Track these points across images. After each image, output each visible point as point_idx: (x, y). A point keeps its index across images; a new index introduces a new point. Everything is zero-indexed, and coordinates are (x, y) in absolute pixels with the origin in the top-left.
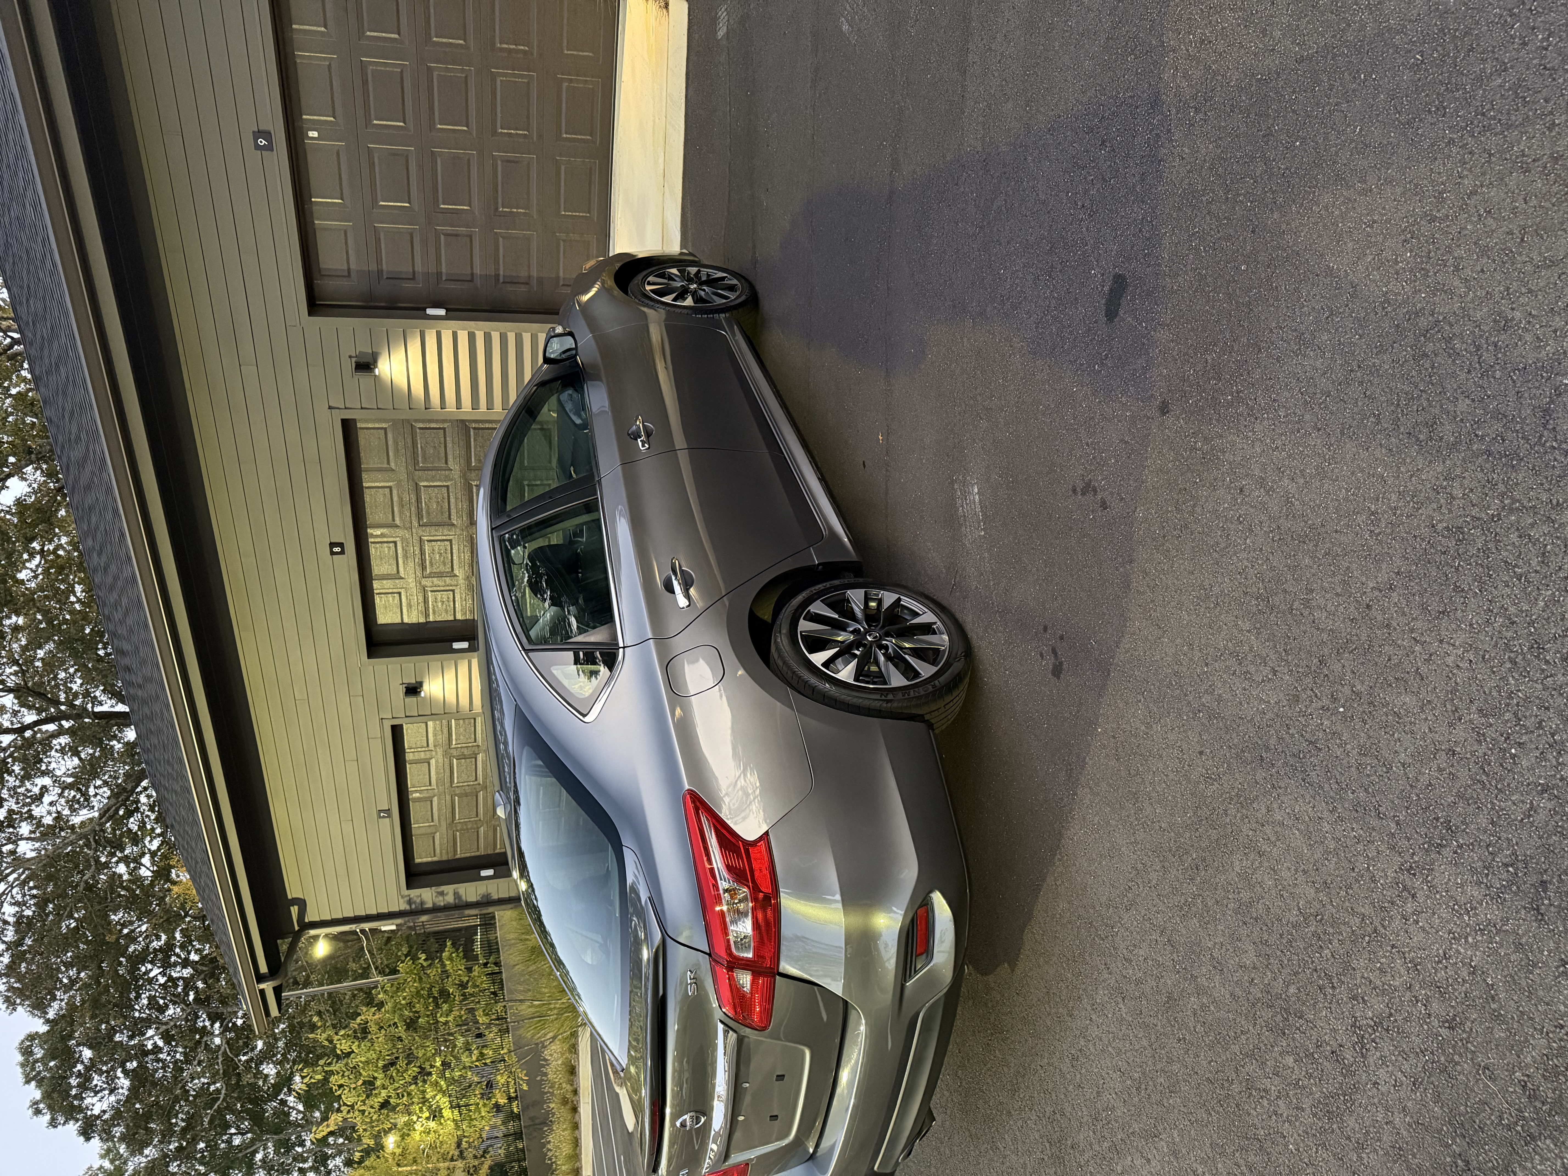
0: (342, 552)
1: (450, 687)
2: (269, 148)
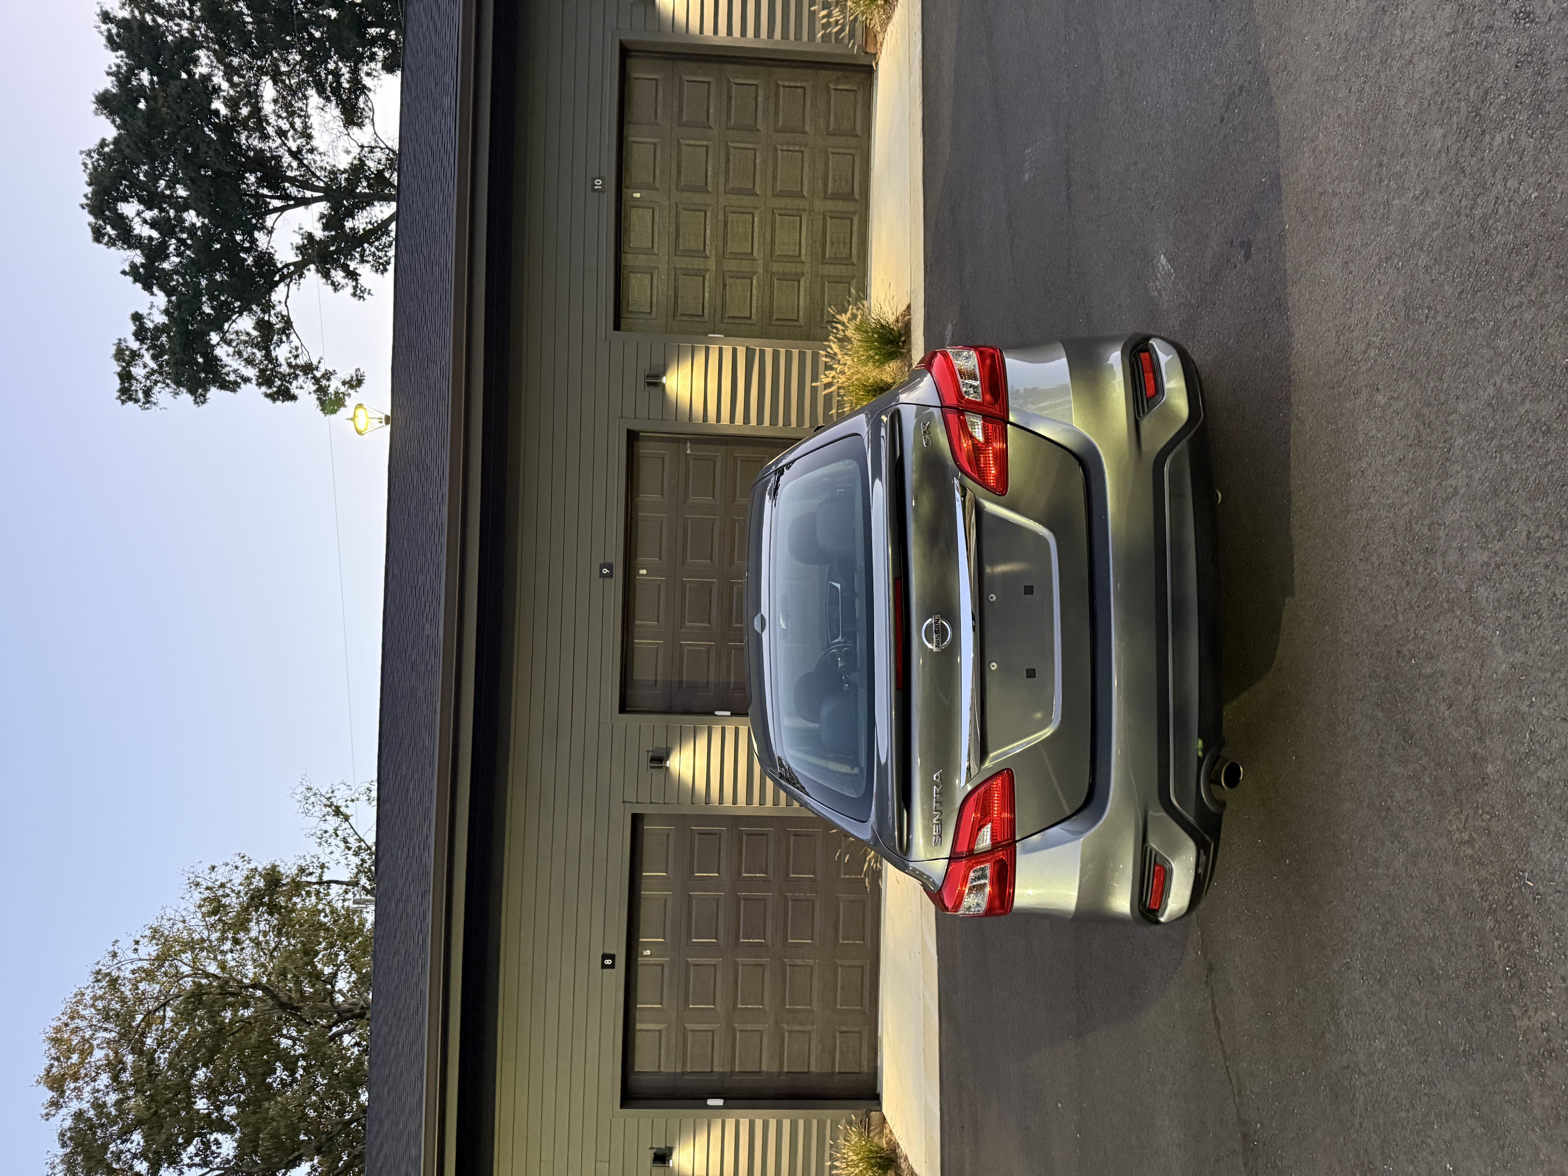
0: (612, 966)
1: (701, 1157)
2: (610, 575)
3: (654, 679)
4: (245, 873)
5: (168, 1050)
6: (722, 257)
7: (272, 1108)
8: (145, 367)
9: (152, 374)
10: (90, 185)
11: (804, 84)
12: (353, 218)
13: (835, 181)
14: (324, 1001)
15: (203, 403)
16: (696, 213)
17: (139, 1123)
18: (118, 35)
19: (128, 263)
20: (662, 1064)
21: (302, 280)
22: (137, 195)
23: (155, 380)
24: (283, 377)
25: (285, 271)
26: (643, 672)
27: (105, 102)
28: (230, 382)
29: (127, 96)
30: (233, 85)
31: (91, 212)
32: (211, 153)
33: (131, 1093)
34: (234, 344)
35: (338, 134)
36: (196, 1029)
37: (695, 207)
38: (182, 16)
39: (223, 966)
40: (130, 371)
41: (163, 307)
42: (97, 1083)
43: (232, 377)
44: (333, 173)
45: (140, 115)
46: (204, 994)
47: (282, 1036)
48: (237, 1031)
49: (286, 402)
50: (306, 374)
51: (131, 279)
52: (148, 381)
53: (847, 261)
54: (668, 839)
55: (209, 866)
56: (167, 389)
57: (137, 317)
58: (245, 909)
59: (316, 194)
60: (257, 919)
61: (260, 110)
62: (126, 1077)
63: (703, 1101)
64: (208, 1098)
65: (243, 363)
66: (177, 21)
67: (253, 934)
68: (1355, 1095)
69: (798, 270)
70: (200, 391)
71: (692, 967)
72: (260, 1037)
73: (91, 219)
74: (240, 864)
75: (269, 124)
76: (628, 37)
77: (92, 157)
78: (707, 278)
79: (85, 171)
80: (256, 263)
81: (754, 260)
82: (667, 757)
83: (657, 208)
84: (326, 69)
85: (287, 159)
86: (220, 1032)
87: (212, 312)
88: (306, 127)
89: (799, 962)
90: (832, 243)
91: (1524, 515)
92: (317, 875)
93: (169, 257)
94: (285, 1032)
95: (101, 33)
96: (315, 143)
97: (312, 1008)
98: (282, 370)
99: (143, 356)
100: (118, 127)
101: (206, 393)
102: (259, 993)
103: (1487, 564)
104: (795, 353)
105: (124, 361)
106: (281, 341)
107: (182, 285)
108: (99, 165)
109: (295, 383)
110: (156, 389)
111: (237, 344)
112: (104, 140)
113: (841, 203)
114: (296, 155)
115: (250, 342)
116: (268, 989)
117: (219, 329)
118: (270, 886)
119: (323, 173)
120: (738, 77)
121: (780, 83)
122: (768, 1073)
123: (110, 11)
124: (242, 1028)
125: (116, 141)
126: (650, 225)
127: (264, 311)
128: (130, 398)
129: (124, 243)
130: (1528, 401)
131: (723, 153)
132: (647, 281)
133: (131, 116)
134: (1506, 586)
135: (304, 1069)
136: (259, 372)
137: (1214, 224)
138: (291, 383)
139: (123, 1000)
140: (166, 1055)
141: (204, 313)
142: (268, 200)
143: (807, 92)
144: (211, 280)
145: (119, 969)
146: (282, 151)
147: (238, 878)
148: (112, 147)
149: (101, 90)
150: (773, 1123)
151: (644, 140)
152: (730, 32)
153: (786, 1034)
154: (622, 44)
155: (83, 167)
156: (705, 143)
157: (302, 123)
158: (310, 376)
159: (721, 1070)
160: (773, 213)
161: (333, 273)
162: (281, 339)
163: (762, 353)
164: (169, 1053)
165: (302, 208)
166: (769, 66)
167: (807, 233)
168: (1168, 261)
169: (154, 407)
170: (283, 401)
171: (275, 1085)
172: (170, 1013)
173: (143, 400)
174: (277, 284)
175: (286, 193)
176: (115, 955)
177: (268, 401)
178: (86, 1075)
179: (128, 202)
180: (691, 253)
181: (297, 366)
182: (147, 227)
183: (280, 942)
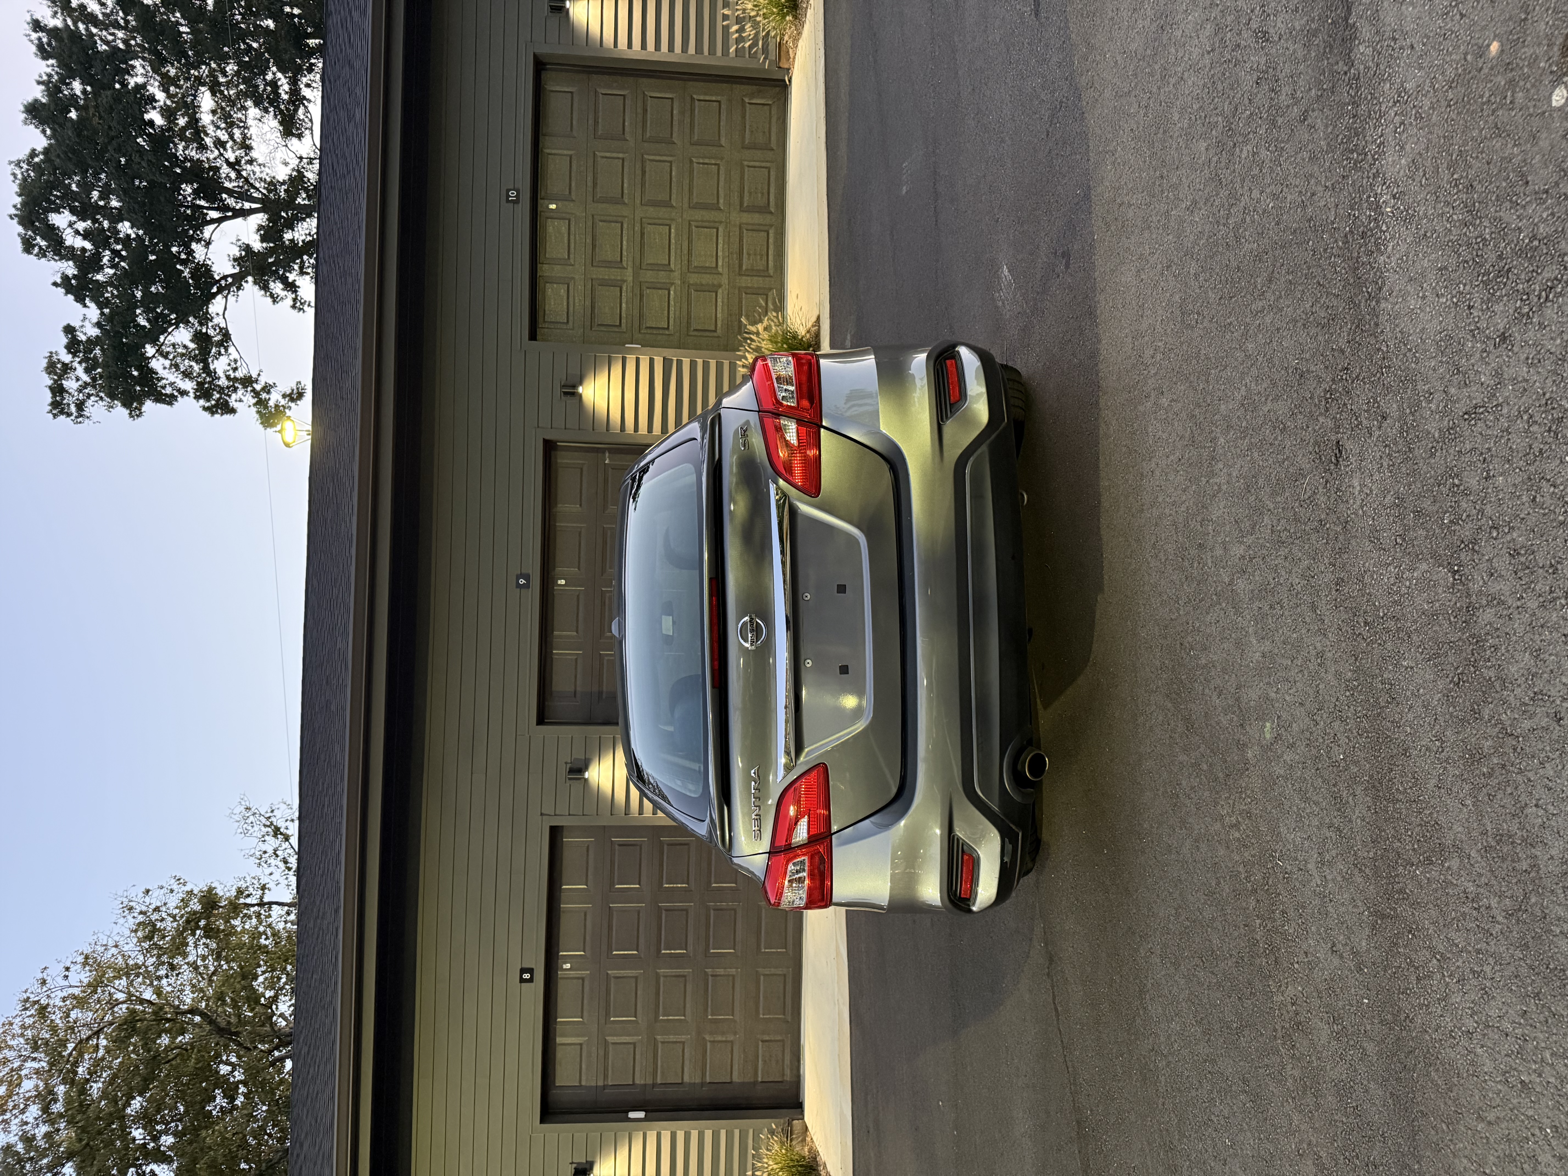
0: (531, 980)
2: (526, 586)
3: (572, 689)
4: (181, 896)
5: (102, 1080)
6: (639, 267)
7: (208, 1137)
8: (78, 379)
9: (85, 388)
10: (20, 195)
11: (719, 98)
12: (293, 230)
13: (750, 193)
14: (263, 1025)
15: (138, 416)
16: (613, 224)
17: (70, 1156)
18: (49, 44)
19: (59, 275)
20: (584, 1078)
21: (240, 292)
22: (69, 205)
23: (88, 394)
24: (221, 390)
25: (223, 283)
26: (562, 682)
27: (34, 111)
28: (166, 395)
29: (57, 105)
30: (170, 96)
31: (20, 223)
32: (144, 164)
33: (62, 1126)
34: (171, 357)
35: (276, 145)
36: (130, 1057)
37: (611, 218)
38: (117, 26)
39: (158, 992)
40: (62, 384)
41: (95, 320)
42: (25, 1115)
43: (168, 390)
44: (272, 185)
45: (69, 125)
46: (138, 1021)
47: (222, 1062)
48: (173, 1059)
49: (225, 416)
50: (245, 387)
51: (63, 290)
52: (81, 395)
53: (764, 273)
54: (588, 851)
55: (144, 890)
56: (100, 402)
57: (69, 330)
58: (180, 933)
59: (254, 206)
60: (195, 943)
61: (197, 121)
62: (58, 1107)
63: (624, 1114)
64: (144, 1128)
65: (180, 376)
66: (112, 31)
67: (191, 958)
68: (1158, 1077)
69: (716, 282)
70: (135, 404)
71: (613, 980)
72: (197, 1064)
73: (20, 229)
74: (175, 887)
75: (207, 135)
76: (544, 50)
77: (22, 168)
78: (624, 288)
79: (14, 181)
80: (193, 275)
81: (672, 271)
82: (586, 768)
83: (573, 220)
84: (265, 79)
85: (225, 170)
86: (155, 1060)
87: (147, 324)
88: (245, 137)
89: (721, 971)
90: (749, 254)
91: (1269, 510)
92: (258, 896)
93: (103, 269)
94: (224, 1058)
95: (31, 41)
96: (254, 154)
97: (250, 1033)
98: (220, 383)
99: (75, 369)
100: (49, 138)
101: (141, 406)
102: (197, 1019)
103: (1243, 557)
104: (713, 363)
105: (56, 374)
106: (220, 354)
107: (117, 297)
108: (29, 175)
109: (234, 396)
110: (89, 403)
111: (174, 357)
112: (34, 150)
113: (757, 216)
114: (234, 165)
115: (187, 355)
116: (205, 1014)
117: (154, 341)
118: (207, 909)
119: (263, 184)
120: (653, 90)
121: (695, 96)
122: (690, 1084)
123: (41, 19)
124: (178, 1055)
125: (46, 151)
126: (566, 235)
127: (201, 324)
128: (62, 412)
129: (55, 254)
130: (1269, 401)
131: (638, 165)
132: (563, 292)
133: (61, 126)
134: (1257, 578)
135: (246, 1096)
136: (197, 385)
137: (1043, 234)
138: (230, 396)
139: (54, 1029)
140: (100, 1085)
141: (139, 325)
142: (205, 211)
143: (722, 106)
144: (146, 292)
145: (48, 997)
146: (219, 162)
147: (173, 902)
148: (42, 157)
149: (30, 99)
150: (694, 1134)
151: (560, 152)
152: (644, 45)
153: (708, 1044)
154: (535, 56)
155: (12, 178)
156: (621, 155)
157: (241, 134)
158: (249, 389)
159: (642, 1082)
160: (689, 224)
161: (272, 285)
162: (220, 352)
163: (680, 363)
164: (103, 1082)
165: (240, 219)
166: (685, 80)
167: (723, 245)
168: (1009, 271)
169: (87, 421)
170: (222, 414)
171: (214, 1113)
172: (103, 1042)
173: (75, 414)
174: (214, 295)
175: (223, 204)
176: (44, 982)
177: (207, 415)
178: (14, 1107)
179: (60, 213)
180: (608, 264)
181: (235, 379)
182: (80, 238)
183: (220, 966)
